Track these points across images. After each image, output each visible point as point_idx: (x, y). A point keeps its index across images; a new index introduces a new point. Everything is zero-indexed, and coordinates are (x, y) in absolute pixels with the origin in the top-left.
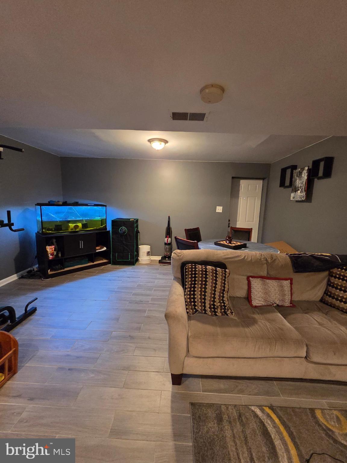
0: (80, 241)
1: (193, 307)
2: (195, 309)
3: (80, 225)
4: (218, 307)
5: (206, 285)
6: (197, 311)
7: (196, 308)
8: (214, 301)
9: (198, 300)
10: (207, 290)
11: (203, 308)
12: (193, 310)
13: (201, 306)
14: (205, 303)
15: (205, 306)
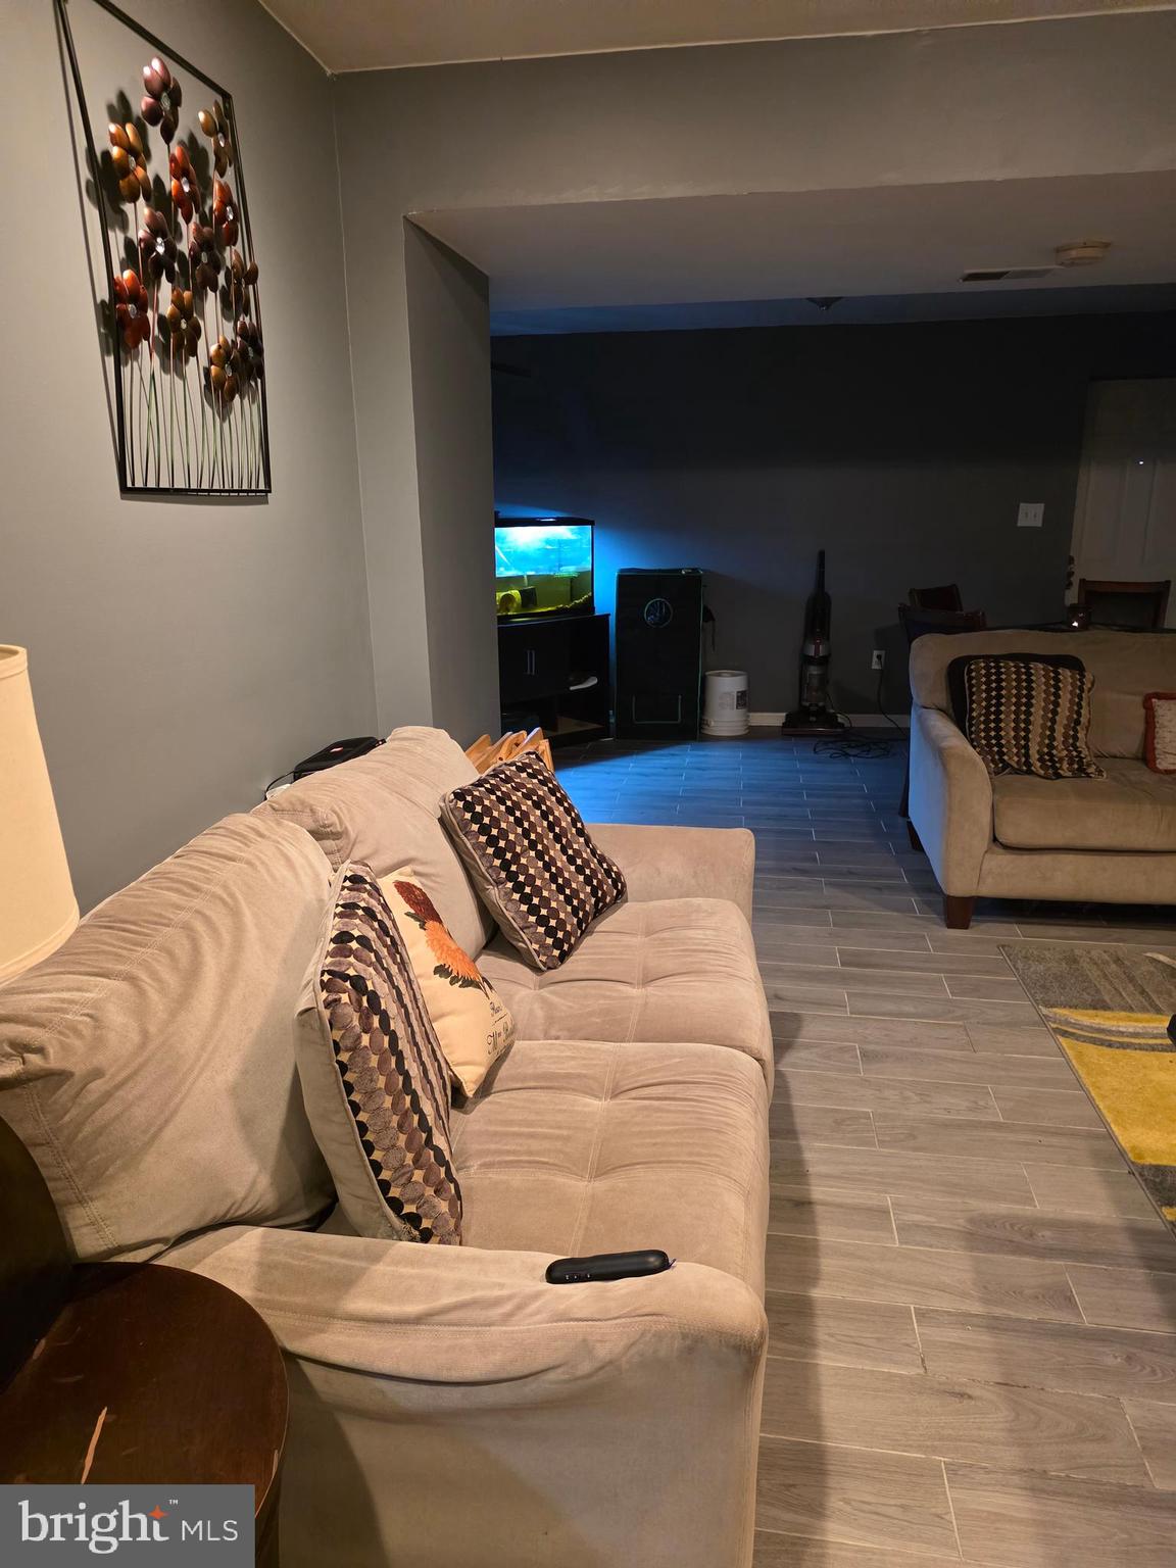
0: (528, 652)
1: (997, 757)
2: (1003, 761)
3: (515, 593)
4: (1061, 760)
5: (1029, 705)
6: (1006, 765)
7: (1006, 758)
8: (1051, 747)
9: (1008, 742)
10: (1032, 718)
11: (1023, 759)
12: (996, 765)
13: (1017, 755)
14: (1026, 747)
15: (1027, 755)
